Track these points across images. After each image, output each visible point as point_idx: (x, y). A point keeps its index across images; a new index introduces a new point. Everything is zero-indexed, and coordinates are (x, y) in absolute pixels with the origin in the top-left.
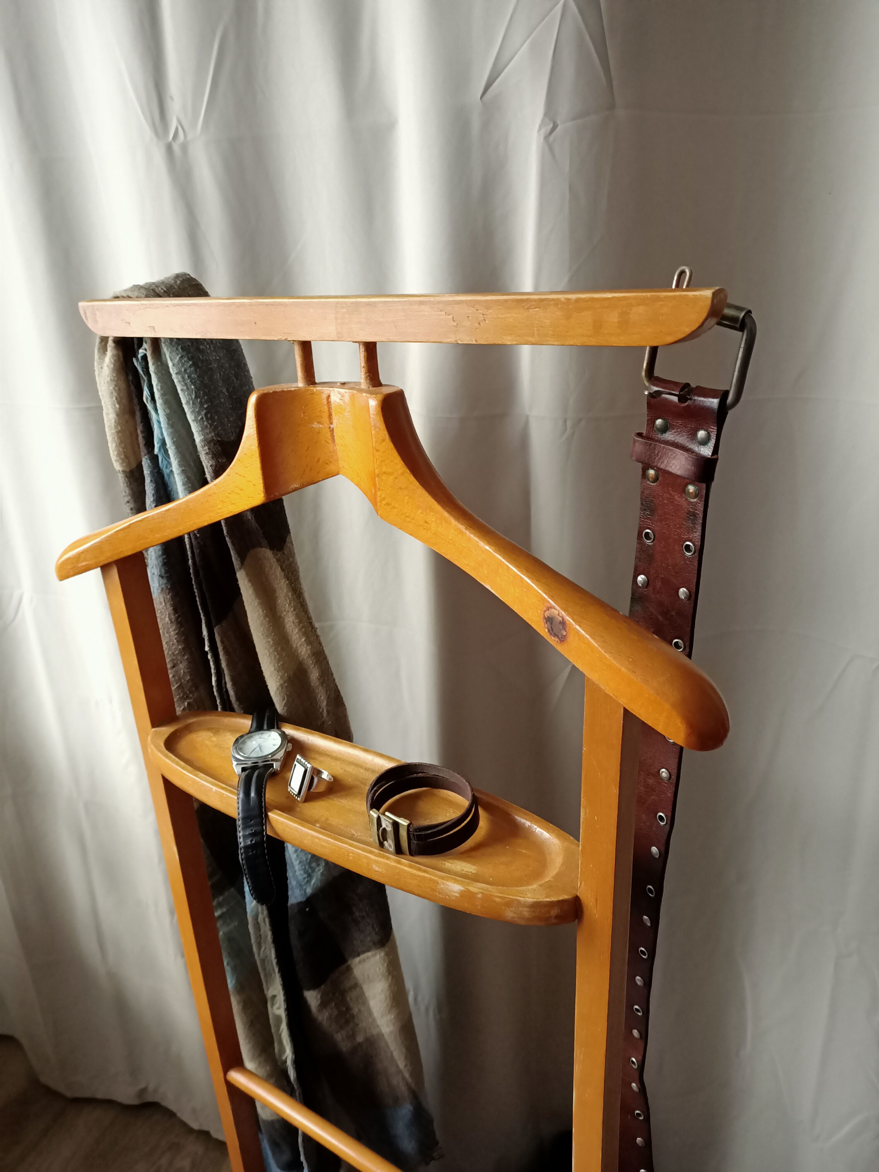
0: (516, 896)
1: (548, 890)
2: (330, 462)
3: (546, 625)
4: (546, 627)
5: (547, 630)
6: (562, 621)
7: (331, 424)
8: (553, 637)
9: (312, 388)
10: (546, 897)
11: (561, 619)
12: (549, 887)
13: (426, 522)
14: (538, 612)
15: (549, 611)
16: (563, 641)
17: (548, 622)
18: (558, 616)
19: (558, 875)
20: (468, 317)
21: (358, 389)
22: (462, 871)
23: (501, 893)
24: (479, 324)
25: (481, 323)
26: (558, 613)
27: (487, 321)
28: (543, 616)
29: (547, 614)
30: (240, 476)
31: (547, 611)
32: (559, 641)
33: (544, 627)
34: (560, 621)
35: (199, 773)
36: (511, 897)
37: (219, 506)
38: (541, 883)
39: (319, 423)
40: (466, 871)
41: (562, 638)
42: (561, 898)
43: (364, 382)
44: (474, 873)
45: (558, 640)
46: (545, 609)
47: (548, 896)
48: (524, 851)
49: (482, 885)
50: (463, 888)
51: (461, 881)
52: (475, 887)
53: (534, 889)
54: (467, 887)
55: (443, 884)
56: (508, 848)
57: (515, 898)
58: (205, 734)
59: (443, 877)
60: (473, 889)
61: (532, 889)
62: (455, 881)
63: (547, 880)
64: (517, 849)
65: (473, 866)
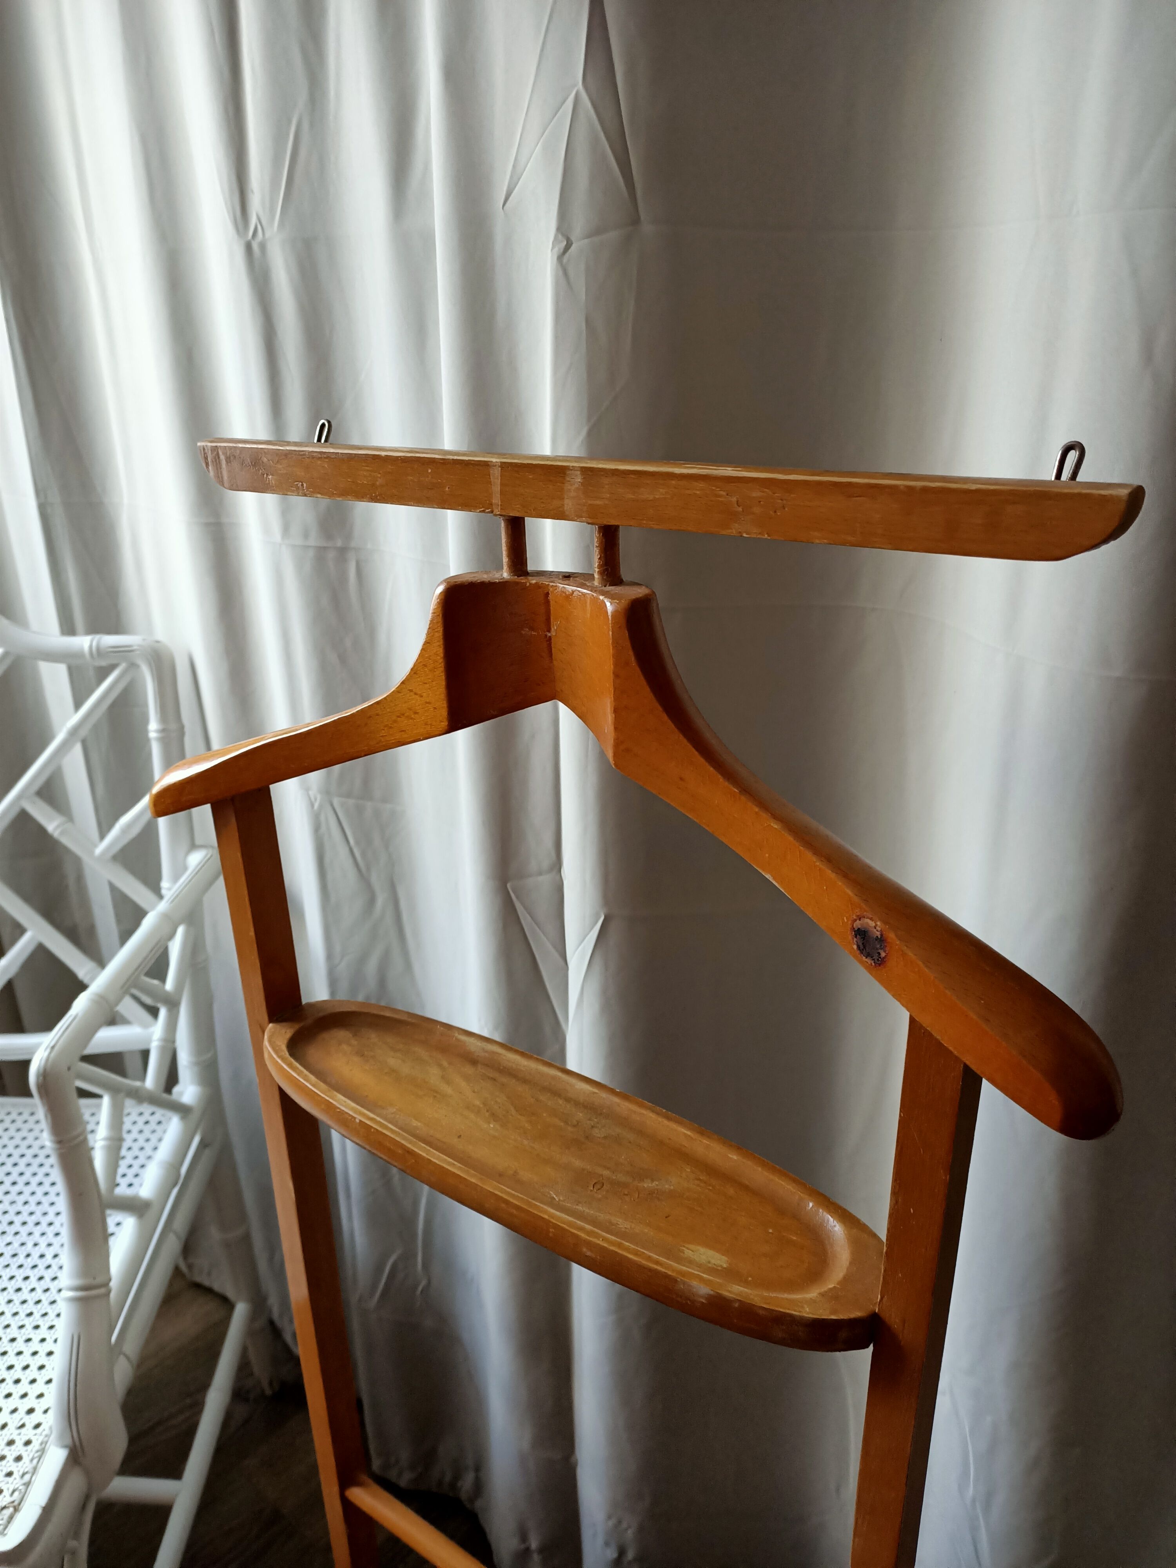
0: (789, 1309)
1: (833, 1302)
2: (543, 683)
3: (855, 939)
4: (855, 941)
5: (855, 947)
6: (879, 937)
7: (549, 631)
8: (864, 958)
9: (522, 580)
10: (831, 1314)
11: (878, 934)
12: (833, 1296)
13: (681, 779)
14: (843, 919)
15: (860, 920)
16: (880, 965)
17: (858, 936)
18: (875, 930)
19: (846, 1280)
20: (760, 502)
21: (591, 587)
22: (708, 1264)
23: (768, 1303)
24: (775, 512)
25: (777, 511)
26: (874, 925)
27: (786, 509)
28: (851, 926)
29: (858, 924)
30: (416, 694)
31: (858, 921)
32: (873, 964)
33: (851, 942)
34: (877, 937)
35: (335, 1093)
36: (781, 1310)
37: (383, 733)
38: (823, 1290)
39: (532, 629)
40: (714, 1264)
41: (878, 960)
42: (852, 1316)
43: (598, 578)
44: (725, 1268)
45: (872, 962)
46: (855, 918)
47: (834, 1312)
48: (795, 1238)
49: (738, 1289)
50: (712, 1293)
51: (709, 1280)
52: (730, 1292)
53: (813, 1299)
54: (718, 1291)
55: (684, 1283)
56: (771, 1231)
57: (788, 1311)
58: (341, 1034)
59: (683, 1274)
60: (726, 1294)
61: (811, 1299)
62: (701, 1279)
63: (831, 1286)
64: (784, 1234)
65: (723, 1257)
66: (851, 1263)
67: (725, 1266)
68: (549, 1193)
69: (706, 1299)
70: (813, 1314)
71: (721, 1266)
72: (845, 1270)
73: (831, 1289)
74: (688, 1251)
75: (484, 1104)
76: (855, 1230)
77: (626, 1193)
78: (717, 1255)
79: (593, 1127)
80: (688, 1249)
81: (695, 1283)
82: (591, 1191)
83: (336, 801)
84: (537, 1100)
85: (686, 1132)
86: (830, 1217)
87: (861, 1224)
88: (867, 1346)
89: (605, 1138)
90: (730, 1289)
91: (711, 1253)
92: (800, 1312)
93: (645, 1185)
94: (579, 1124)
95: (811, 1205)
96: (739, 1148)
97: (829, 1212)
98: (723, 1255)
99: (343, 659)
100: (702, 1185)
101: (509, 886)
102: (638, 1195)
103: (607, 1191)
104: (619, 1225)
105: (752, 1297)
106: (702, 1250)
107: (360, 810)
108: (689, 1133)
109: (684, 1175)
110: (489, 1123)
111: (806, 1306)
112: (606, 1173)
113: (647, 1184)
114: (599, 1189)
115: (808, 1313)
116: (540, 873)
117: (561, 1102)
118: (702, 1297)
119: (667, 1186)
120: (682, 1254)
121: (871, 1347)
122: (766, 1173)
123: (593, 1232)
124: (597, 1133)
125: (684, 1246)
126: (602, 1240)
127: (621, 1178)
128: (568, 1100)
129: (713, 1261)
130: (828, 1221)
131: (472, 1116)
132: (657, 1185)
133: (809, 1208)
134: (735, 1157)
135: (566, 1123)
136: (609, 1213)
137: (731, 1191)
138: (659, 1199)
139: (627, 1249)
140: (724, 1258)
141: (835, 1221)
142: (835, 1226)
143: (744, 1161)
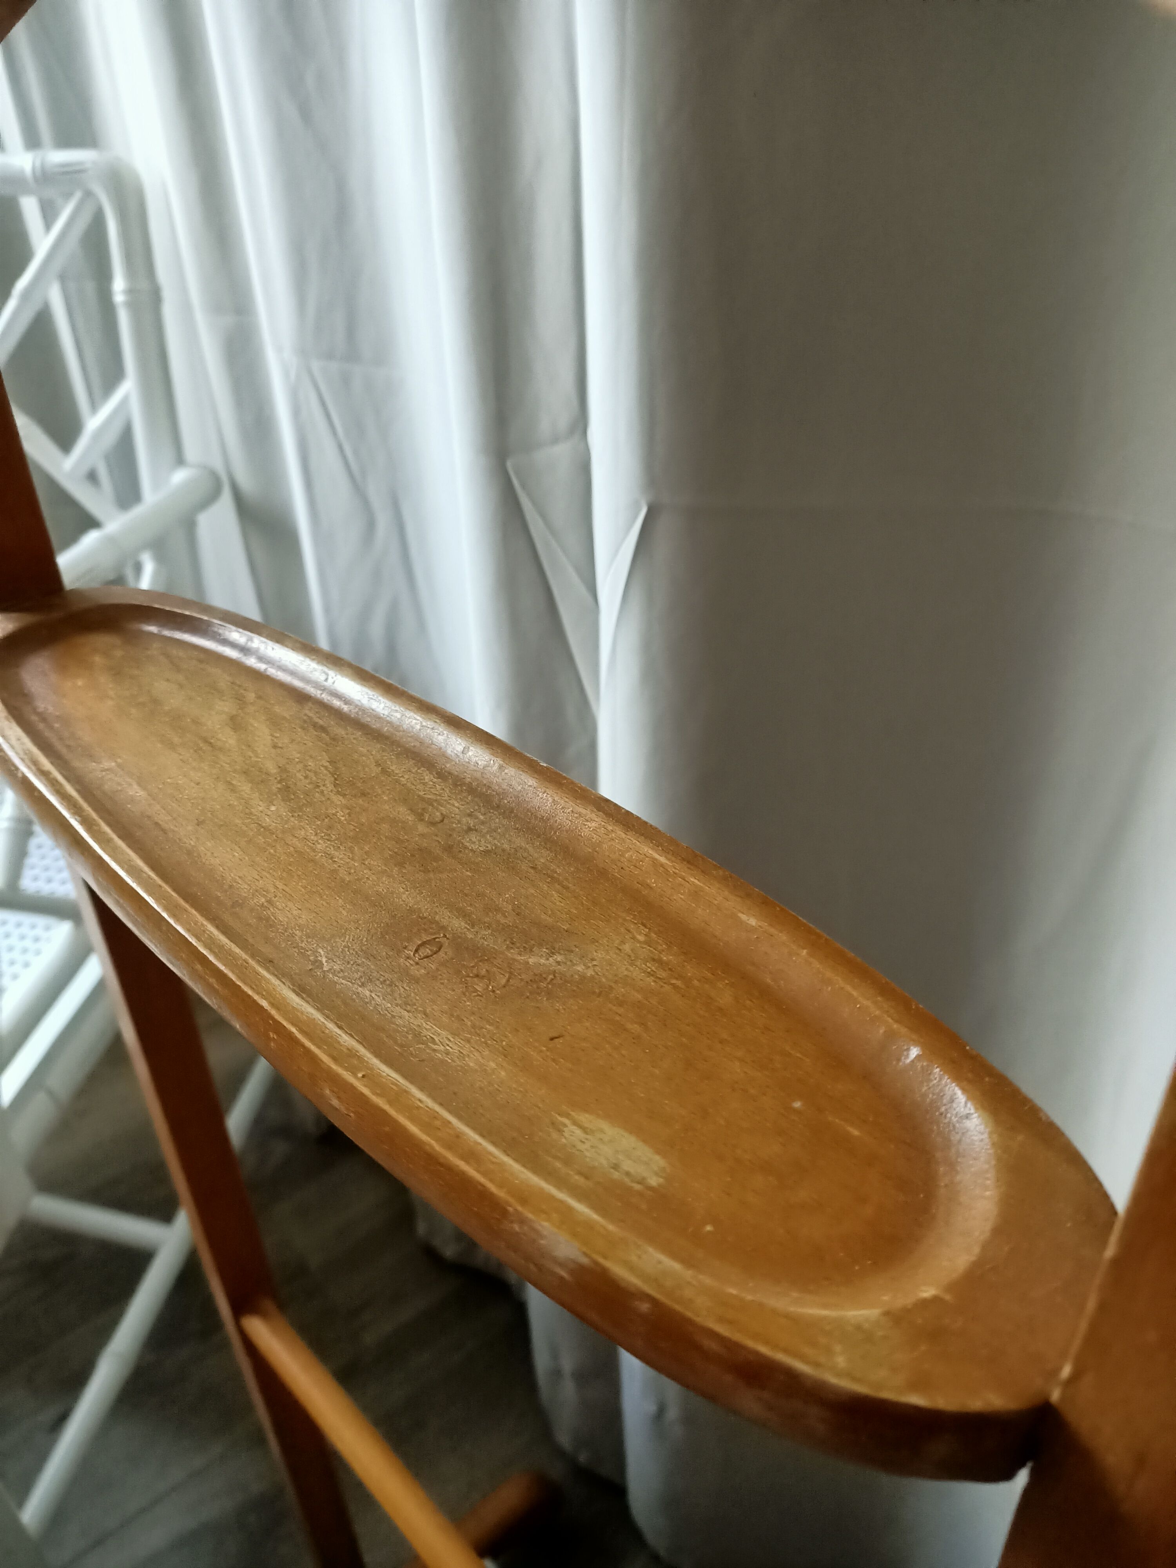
12: (924, 1327)
19: (971, 1281)
22: (612, 1172)
38: (898, 1301)
47: (917, 1384)
48: (856, 1133)
49: (660, 1262)
50: (584, 1260)
51: (590, 1226)
52: (632, 1268)
53: (866, 1326)
54: (601, 1260)
55: (523, 1221)
56: (797, 1105)
57: (780, 1357)
58: (102, 640)
59: (524, 1196)
60: (618, 1271)
61: (859, 1328)
62: (566, 1217)
63: (928, 1292)
64: (830, 1119)
65: (657, 1158)
66: (998, 1231)
67: (654, 1181)
68: (315, 952)
69: (572, 1272)
70: (854, 1379)
71: (642, 1181)
72: (976, 1250)
73: (924, 1304)
74: (573, 1128)
75: (282, 769)
76: (1020, 1138)
77: (483, 972)
78: (644, 1151)
79: (470, 829)
80: (575, 1123)
81: (545, 1226)
82: (408, 958)
83: (316, 365)
84: (384, 771)
85: (657, 856)
86: (959, 1093)
87: (1040, 1119)
88: (1007, 1475)
89: (487, 852)
90: (634, 1258)
91: (628, 1141)
92: (817, 1365)
93: (531, 961)
94: (446, 821)
95: (914, 1052)
96: (765, 902)
97: (958, 1078)
98: (658, 1152)
99: (306, 114)
100: (662, 974)
101: (509, 465)
102: (508, 981)
103: (443, 964)
104: (435, 1044)
105: (688, 1293)
106: (610, 1130)
107: (346, 380)
108: (663, 860)
109: (627, 947)
110: (271, 803)
111: (838, 1348)
112: (458, 924)
113: (538, 960)
114: (427, 957)
115: (839, 1374)
116: (556, 440)
117: (427, 777)
118: (561, 1265)
119: (580, 968)
120: (555, 1135)
121: (1022, 1477)
122: (816, 965)
123: (352, 1054)
124: (475, 843)
125: (568, 1116)
126: (363, 1076)
127: (486, 939)
128: (442, 775)
129: (627, 1165)
130: (952, 1101)
131: (245, 788)
132: (558, 963)
133: (908, 1061)
134: (753, 922)
135: (420, 817)
136: (425, 1014)
137: (725, 998)
138: (549, 994)
139: (412, 1111)
140: (659, 1161)
141: (969, 1105)
142: (968, 1116)
143: (772, 930)
